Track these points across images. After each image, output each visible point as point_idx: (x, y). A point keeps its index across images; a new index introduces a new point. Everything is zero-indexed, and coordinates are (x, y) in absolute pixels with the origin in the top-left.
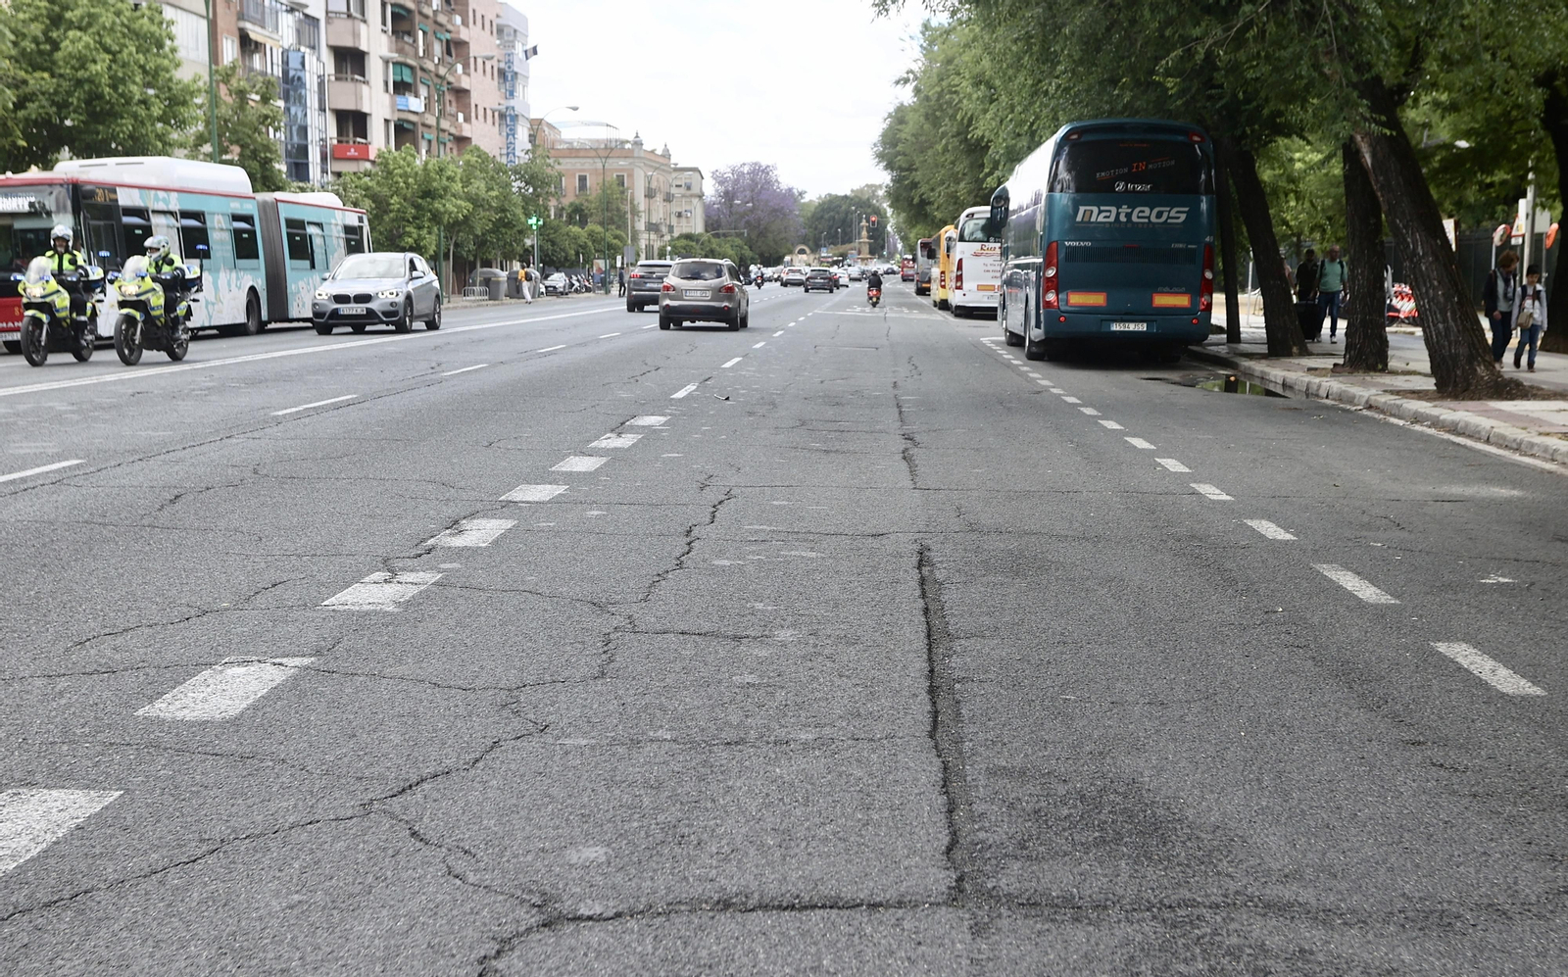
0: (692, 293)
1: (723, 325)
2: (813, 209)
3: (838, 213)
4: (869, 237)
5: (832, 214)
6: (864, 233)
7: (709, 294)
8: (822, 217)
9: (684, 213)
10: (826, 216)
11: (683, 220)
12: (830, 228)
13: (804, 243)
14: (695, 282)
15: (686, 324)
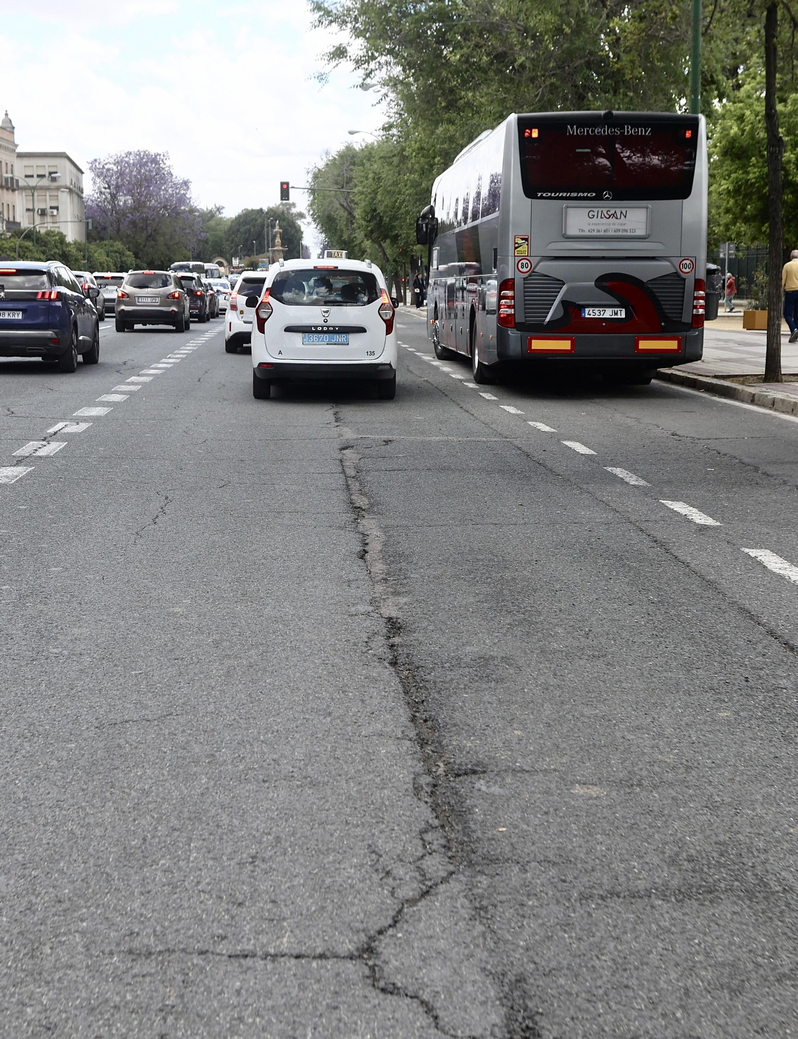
0: (144, 300)
1: (171, 327)
2: (229, 223)
3: (254, 226)
4: (283, 245)
5: (248, 226)
6: (278, 240)
7: (158, 300)
8: (238, 230)
9: (49, 210)
10: (242, 230)
11: (48, 219)
12: (247, 240)
13: (221, 256)
14: (146, 290)
15: (137, 327)
